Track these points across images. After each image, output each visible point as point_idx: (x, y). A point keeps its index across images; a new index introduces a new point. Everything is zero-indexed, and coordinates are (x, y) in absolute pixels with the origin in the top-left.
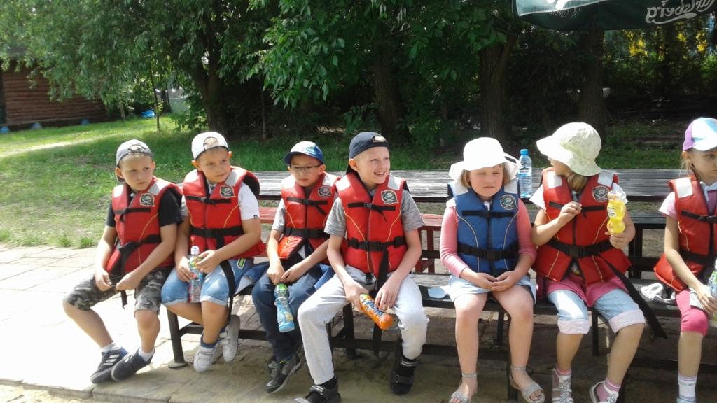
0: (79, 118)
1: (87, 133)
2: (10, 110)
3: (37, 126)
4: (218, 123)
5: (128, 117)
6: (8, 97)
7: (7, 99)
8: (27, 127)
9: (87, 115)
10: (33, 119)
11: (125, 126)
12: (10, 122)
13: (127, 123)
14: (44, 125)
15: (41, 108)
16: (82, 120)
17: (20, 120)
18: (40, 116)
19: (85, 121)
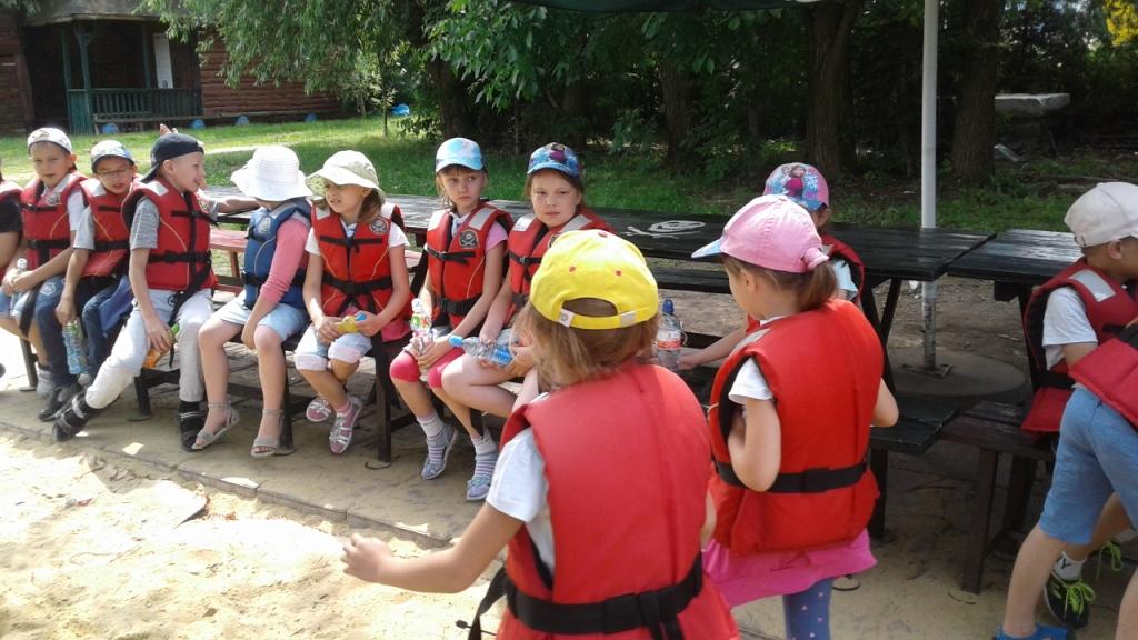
0: (302, 112)
1: (296, 133)
2: (205, 96)
3: (243, 120)
4: (455, 127)
5: (370, 113)
6: (206, 78)
7: (203, 80)
8: (232, 122)
9: (315, 108)
10: (238, 111)
11: (358, 126)
12: (208, 113)
13: (364, 122)
14: (254, 120)
15: (249, 94)
16: (306, 115)
17: (221, 111)
18: (249, 108)
19: (310, 117)
